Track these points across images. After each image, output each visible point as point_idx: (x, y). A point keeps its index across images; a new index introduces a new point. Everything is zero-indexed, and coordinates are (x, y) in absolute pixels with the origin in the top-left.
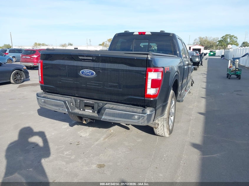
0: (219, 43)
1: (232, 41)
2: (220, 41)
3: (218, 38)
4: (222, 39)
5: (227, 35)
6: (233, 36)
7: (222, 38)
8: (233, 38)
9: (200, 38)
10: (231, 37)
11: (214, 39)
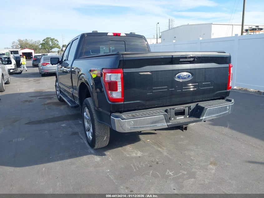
0: (42, 47)
1: (54, 44)
2: (42, 44)
3: (40, 41)
4: (43, 42)
5: (47, 38)
6: (54, 39)
7: (44, 40)
8: (54, 41)
9: (20, 41)
10: (52, 40)
11: (35, 42)
